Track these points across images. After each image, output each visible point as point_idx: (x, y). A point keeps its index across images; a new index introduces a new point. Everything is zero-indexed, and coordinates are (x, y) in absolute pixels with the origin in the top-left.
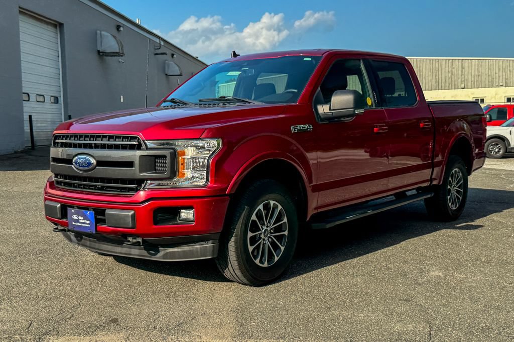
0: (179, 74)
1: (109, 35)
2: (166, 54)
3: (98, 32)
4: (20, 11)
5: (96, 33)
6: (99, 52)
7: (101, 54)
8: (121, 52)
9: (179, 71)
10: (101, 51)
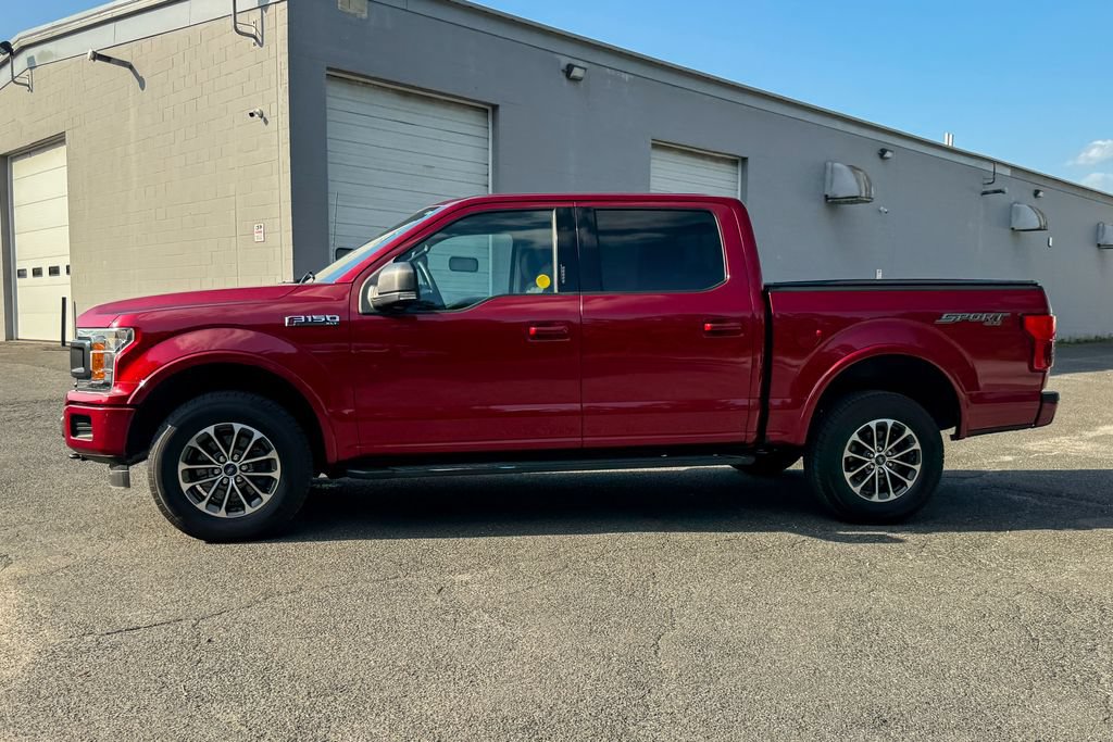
0: (1038, 226)
1: (845, 167)
2: (1003, 192)
3: (830, 164)
4: (653, 144)
5: (825, 167)
6: (827, 197)
7: (833, 203)
8: (864, 195)
9: (1037, 221)
10: (830, 196)
